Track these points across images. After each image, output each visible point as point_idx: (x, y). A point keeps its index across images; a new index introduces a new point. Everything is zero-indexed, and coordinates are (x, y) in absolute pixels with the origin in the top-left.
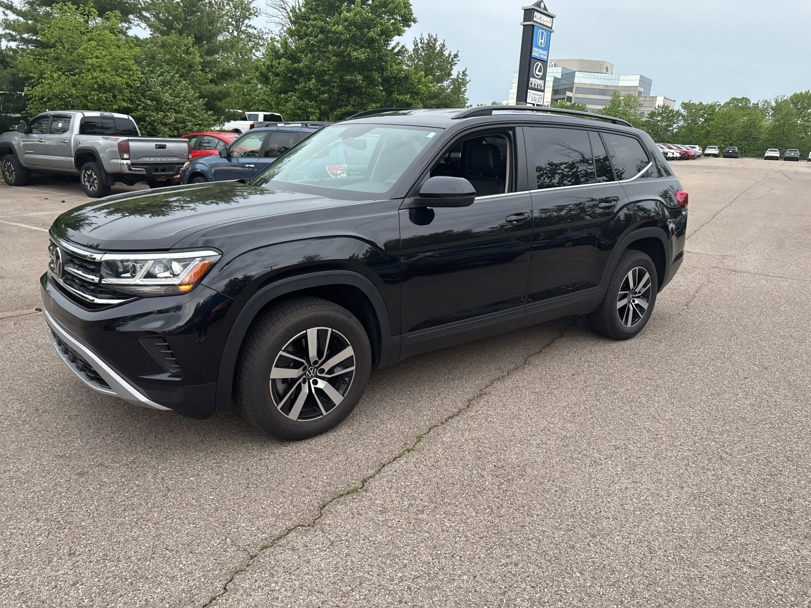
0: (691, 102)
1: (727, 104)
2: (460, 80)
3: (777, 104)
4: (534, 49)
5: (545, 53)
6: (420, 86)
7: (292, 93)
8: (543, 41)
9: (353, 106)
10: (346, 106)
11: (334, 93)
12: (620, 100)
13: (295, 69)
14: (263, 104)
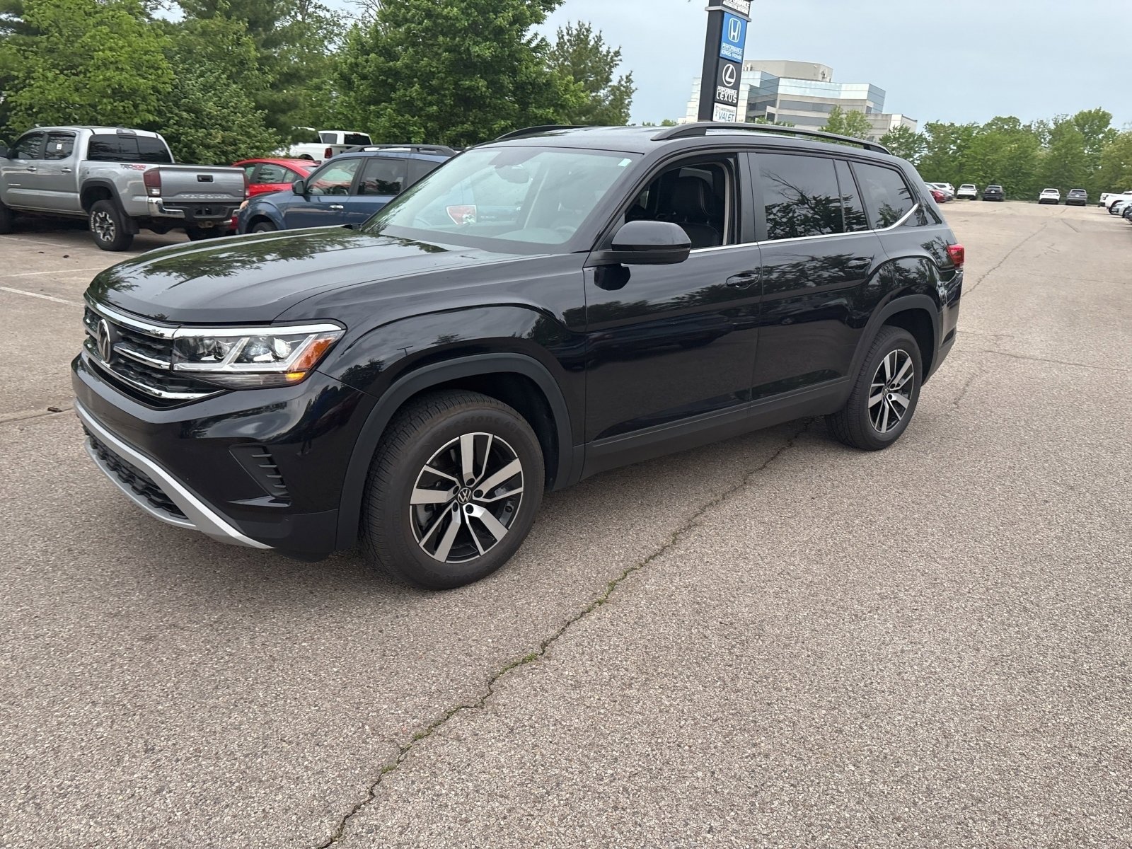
0: (939, 123)
1: (989, 125)
2: (622, 88)
3: (1057, 126)
4: (724, 45)
5: (738, 50)
6: (568, 96)
7: (386, 104)
8: (736, 34)
9: (473, 123)
10: (463, 123)
11: (445, 105)
12: (841, 119)
13: (390, 69)
14: (340, 119)
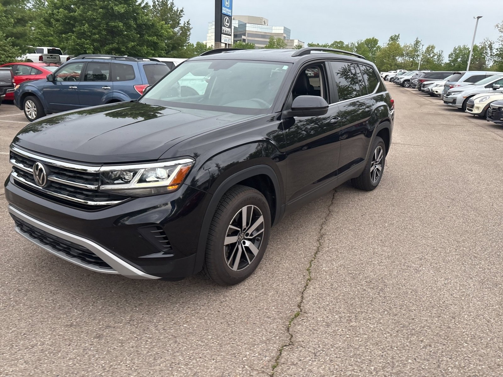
0: (313, 43)
1: (332, 45)
2: (186, 27)
3: (358, 45)
4: (223, 8)
5: (230, 11)
6: (163, 31)
7: (71, 34)
8: (228, 3)
9: (118, 43)
10: (113, 43)
11: (102, 34)
12: (274, 41)
14: (37, 41)
